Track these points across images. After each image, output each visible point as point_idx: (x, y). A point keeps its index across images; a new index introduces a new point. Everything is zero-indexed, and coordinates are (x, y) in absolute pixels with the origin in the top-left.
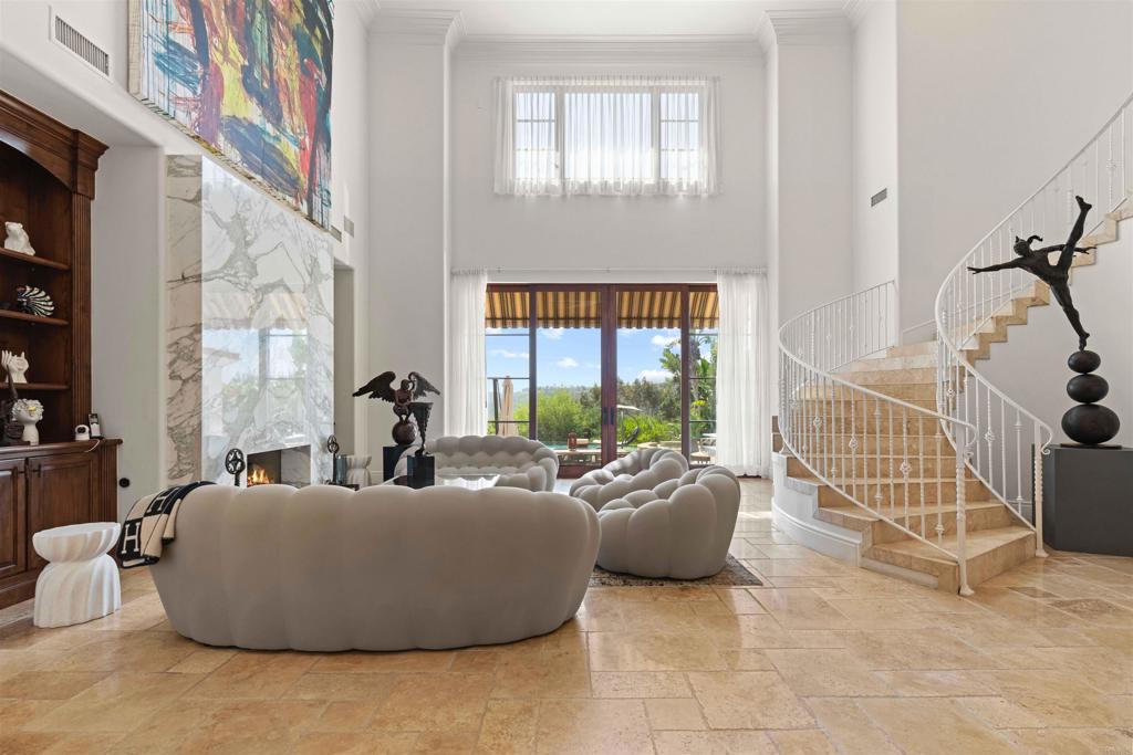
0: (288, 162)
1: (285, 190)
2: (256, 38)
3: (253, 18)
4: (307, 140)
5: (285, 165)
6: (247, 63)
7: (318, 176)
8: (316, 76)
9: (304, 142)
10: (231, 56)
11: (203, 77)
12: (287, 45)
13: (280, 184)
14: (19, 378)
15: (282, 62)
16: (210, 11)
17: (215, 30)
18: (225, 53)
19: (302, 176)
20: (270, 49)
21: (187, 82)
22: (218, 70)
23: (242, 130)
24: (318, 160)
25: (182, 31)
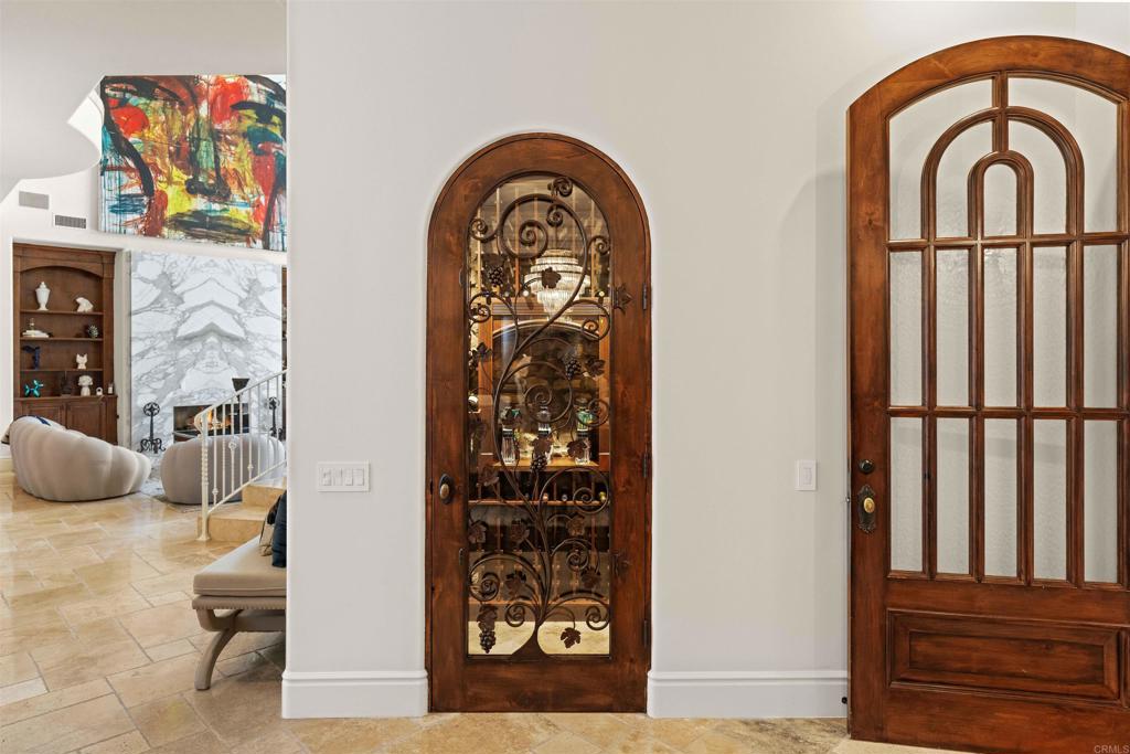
0: (236, 221)
1: (232, 240)
2: (202, 157)
3: (198, 147)
4: (262, 199)
5: (233, 225)
6: (191, 177)
7: (277, 215)
8: (274, 150)
9: (258, 200)
10: (176, 179)
11: (150, 203)
12: (236, 145)
13: (228, 238)
14: (82, 366)
15: (231, 159)
16: (155, 164)
17: (161, 172)
18: (170, 181)
19: (255, 225)
20: (217, 158)
21: (134, 211)
22: (163, 193)
23: (186, 219)
24: (276, 208)
25: (131, 185)
